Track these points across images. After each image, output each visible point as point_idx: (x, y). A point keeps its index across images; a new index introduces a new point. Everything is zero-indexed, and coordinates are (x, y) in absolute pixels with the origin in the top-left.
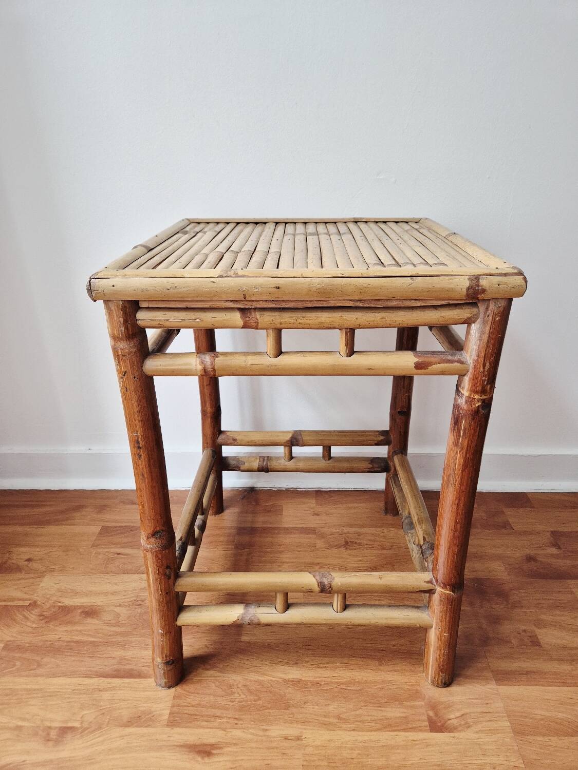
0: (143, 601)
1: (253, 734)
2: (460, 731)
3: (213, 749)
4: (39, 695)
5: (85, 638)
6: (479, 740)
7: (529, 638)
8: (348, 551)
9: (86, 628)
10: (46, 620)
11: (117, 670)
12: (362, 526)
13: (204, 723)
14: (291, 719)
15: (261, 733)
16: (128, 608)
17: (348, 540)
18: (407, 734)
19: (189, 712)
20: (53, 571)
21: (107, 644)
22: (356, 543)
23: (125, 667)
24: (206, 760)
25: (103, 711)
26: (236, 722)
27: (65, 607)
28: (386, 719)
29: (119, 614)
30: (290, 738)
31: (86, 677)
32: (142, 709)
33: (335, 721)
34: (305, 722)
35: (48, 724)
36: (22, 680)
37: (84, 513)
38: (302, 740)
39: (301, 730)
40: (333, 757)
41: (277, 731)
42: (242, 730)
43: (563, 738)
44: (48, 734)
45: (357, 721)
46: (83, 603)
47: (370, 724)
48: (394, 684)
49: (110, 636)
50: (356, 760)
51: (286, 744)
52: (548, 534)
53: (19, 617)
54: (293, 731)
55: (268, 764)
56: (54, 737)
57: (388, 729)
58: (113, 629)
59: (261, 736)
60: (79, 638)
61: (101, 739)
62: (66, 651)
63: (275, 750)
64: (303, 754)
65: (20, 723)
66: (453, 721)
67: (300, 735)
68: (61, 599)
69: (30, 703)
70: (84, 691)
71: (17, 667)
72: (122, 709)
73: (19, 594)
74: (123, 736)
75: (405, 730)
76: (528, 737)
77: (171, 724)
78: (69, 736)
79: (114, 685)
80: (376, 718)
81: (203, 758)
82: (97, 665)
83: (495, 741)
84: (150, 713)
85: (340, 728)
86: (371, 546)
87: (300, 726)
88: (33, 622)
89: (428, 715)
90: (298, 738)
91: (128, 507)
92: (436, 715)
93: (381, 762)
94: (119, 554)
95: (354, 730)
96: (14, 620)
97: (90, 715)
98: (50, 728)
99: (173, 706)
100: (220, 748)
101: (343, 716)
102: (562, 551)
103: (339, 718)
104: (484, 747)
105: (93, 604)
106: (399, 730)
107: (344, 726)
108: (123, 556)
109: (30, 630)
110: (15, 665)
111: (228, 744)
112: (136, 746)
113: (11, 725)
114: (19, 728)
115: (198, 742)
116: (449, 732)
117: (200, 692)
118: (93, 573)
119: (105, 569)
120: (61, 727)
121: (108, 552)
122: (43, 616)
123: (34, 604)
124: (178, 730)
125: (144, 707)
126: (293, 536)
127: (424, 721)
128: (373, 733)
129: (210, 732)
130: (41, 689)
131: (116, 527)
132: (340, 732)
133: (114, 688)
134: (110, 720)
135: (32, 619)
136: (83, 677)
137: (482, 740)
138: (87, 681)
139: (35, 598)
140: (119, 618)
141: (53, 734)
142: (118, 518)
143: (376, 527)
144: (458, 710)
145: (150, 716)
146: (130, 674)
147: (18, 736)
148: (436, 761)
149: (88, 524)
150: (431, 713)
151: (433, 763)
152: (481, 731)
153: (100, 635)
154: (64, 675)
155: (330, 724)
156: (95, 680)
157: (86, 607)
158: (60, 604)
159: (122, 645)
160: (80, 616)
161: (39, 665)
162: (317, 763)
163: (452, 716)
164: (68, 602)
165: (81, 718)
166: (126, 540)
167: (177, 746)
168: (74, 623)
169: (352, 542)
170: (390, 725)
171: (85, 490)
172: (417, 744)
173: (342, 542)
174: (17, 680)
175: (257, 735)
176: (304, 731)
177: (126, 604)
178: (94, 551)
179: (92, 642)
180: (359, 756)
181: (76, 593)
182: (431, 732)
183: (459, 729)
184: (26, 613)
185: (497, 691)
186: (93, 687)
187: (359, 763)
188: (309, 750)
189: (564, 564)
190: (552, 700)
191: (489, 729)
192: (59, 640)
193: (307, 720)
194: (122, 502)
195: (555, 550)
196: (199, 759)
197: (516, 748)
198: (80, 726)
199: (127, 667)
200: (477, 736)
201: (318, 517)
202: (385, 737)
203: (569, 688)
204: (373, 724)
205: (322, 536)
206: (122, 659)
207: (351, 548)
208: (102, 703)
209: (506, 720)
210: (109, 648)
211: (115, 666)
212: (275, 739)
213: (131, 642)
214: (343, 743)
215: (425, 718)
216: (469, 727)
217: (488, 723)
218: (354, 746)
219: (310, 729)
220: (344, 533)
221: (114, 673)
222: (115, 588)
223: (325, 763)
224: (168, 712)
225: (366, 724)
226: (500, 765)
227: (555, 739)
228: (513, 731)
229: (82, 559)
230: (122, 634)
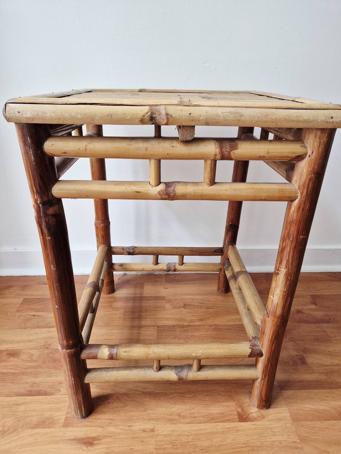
0: (49, 345)
1: (122, 429)
2: (258, 420)
3: (95, 441)
5: (9, 371)
6: (271, 426)
7: (299, 360)
8: (186, 310)
9: (9, 364)
11: (30, 391)
12: (194, 295)
14: (147, 418)
15: (127, 428)
16: (39, 350)
17: (186, 303)
18: (224, 424)
21: (23, 374)
22: (191, 305)
23: (35, 389)
24: (90, 448)
25: (19, 419)
26: (111, 421)
28: (211, 415)
29: (33, 354)
30: (146, 430)
31: (8, 396)
32: (46, 416)
33: (177, 417)
34: (157, 420)
37: (12, 290)
38: (155, 431)
39: (154, 425)
40: (176, 442)
41: (138, 426)
42: (115, 427)
43: (324, 422)
45: (192, 417)
46: (8, 348)
47: (200, 419)
49: (26, 368)
50: (191, 443)
51: (144, 435)
52: (309, 297)
54: (148, 426)
55: (132, 449)
57: (212, 421)
58: (29, 364)
60: (5, 371)
61: (16, 437)
63: (137, 439)
64: (156, 441)
66: (253, 414)
67: (153, 428)
70: (6, 405)
72: (33, 416)
74: (32, 435)
75: (222, 422)
76: (302, 422)
77: (66, 425)
79: (27, 401)
80: (203, 414)
81: (87, 447)
82: (15, 388)
83: (281, 426)
84: (52, 419)
85: (180, 423)
86: (201, 307)
87: (153, 422)
89: (237, 411)
90: (152, 430)
91: (42, 286)
92: (243, 410)
94: (34, 316)
95: (189, 423)
97: (9, 422)
99: (67, 413)
100: (99, 440)
101: (182, 414)
102: (317, 307)
103: (179, 415)
104: (274, 430)
105: (15, 349)
106: (219, 422)
107: (182, 421)
108: (37, 317)
111: (105, 437)
112: (41, 442)
115: (84, 436)
116: (251, 422)
118: (15, 328)
119: (24, 326)
121: (27, 315)
124: (70, 429)
125: (48, 414)
126: (150, 302)
127: (235, 415)
128: (202, 424)
129: (92, 429)
131: (33, 299)
132: (180, 425)
133: (27, 403)
134: (23, 424)
136: (5, 396)
138: (8, 399)
140: (32, 357)
143: (203, 295)
145: (52, 420)
146: (39, 393)
148: (243, 440)
149: (14, 298)
150: (239, 410)
151: (240, 443)
152: (272, 420)
153: (19, 369)
155: (174, 420)
156: (15, 398)
157: (10, 351)
159: (33, 374)
160: (6, 356)
162: (164, 446)
163: (253, 411)
165: (3, 424)
166: (39, 307)
167: (70, 440)
168: (4, 361)
169: (188, 305)
170: (213, 419)
172: (230, 431)
173: (182, 304)
175: (125, 430)
176: (156, 425)
177: (38, 348)
178: (18, 314)
179: (13, 373)
180: (193, 441)
181: (3, 342)
182: (239, 422)
186: (13, 403)
187: (192, 444)
188: (160, 438)
189: (319, 314)
190: (316, 398)
191: (277, 418)
193: (158, 418)
194: (38, 283)
195: (314, 306)
196: (85, 448)
197: (294, 430)
198: (2, 429)
199: (38, 388)
200: (268, 423)
201: (167, 290)
202: (210, 427)
203: (325, 390)
204: (202, 419)
205: (169, 301)
206: (34, 383)
207: (188, 308)
208: (18, 413)
209: (288, 412)
210: (25, 376)
211: (28, 388)
212: (137, 432)
213: (40, 372)
214: (182, 432)
215: (236, 413)
216: (264, 418)
217: (277, 414)
218: (189, 434)
219: (160, 424)
220: (184, 299)
221: (28, 393)
222: (31, 338)
223: (170, 446)
224: (64, 417)
225: (197, 419)
226: (284, 441)
227: (319, 423)
228: (292, 419)
229: (8, 319)
230: (34, 367)
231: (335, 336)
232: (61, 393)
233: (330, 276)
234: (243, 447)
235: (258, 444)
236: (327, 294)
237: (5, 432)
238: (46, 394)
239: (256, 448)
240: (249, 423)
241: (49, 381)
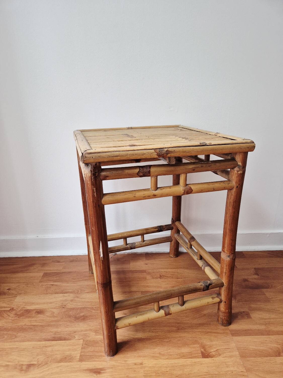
0: (65, 306)
1: (120, 363)
3: (101, 371)
4: (16, 350)
5: (38, 324)
6: (225, 361)
7: (246, 315)
8: (162, 280)
9: (38, 319)
10: (18, 316)
12: (168, 268)
13: (97, 359)
14: (137, 355)
15: (124, 362)
16: (58, 309)
17: (161, 275)
18: (192, 359)
19: (90, 355)
20: (21, 294)
21: (49, 326)
22: (165, 276)
23: (57, 336)
24: (98, 375)
25: (48, 356)
27: (28, 310)
28: (182, 353)
29: (54, 312)
30: (137, 364)
31: (39, 341)
32: (66, 354)
33: (158, 355)
34: (144, 356)
35: (22, 363)
36: (8, 344)
37: (35, 267)
38: (143, 364)
40: (158, 371)
41: (131, 361)
42: (115, 361)
43: (263, 358)
44: (22, 368)
45: (169, 355)
46: (36, 308)
47: (175, 356)
48: (185, 338)
49: (50, 322)
51: (135, 366)
52: (253, 270)
53: (5, 315)
54: (139, 361)
55: (128, 376)
56: (25, 369)
57: (183, 358)
58: (51, 319)
59: (124, 364)
60: (35, 324)
61: (47, 369)
62: (29, 330)
63: (131, 370)
64: (144, 371)
65: (8, 363)
66: (213, 353)
67: (142, 362)
68: (25, 307)
69: (13, 354)
70: (38, 347)
71: (5, 338)
72: (57, 354)
73: (4, 305)
74: (58, 367)
75: (190, 358)
76: (247, 358)
77: (81, 360)
78: (32, 368)
79: (53, 344)
80: (177, 353)
81: (97, 375)
82: (44, 335)
83: (232, 361)
84: (71, 356)
86: (172, 277)
87: (141, 358)
88: (12, 317)
89: (201, 351)
90: (141, 364)
91: (56, 263)
92: (205, 350)
93: (180, 372)
94: (52, 285)
95: (167, 359)
96: (3, 317)
97: (41, 358)
98: (22, 365)
99: (81, 352)
100: (105, 370)
101: (162, 353)
102: (259, 277)
103: (160, 354)
104: (227, 363)
105: (41, 308)
106: (188, 358)
107: (162, 357)
108: (55, 286)
109: (11, 321)
110: (4, 337)
112: (64, 371)
113: (4, 365)
114: (7, 366)
115: (94, 368)
116: (211, 358)
117: (94, 345)
118: (40, 294)
119: (46, 292)
120: (28, 364)
121: (47, 284)
122: (17, 314)
123: (12, 309)
124: (84, 363)
125: (68, 353)
128: (176, 360)
129: (99, 363)
130: (17, 348)
131: (50, 273)
132: (161, 360)
133: (53, 346)
134: (51, 360)
135: (12, 316)
136: (37, 341)
137: (226, 360)
138: (39, 343)
139: (12, 306)
140: (54, 314)
141: (24, 368)
142: (52, 269)
143: (174, 268)
144: (215, 348)
146: (60, 339)
147: (7, 369)
148: (205, 370)
149: (37, 272)
150: (202, 350)
151: (204, 372)
153: (45, 322)
154: (29, 341)
155: (157, 357)
156: (44, 342)
157: (37, 310)
158: (25, 309)
159: (55, 326)
160: (35, 314)
161: (16, 337)
162: (150, 374)
163: (212, 351)
164: (29, 308)
165: (38, 359)
166: (55, 279)
167: (84, 370)
168: (33, 317)
169: (163, 276)
170: (184, 356)
171: (35, 257)
172: (197, 364)
173: (159, 276)
174: (5, 344)
175: (122, 363)
176: (144, 360)
178: (41, 284)
179: (41, 326)
181: (33, 304)
182: (203, 358)
183: (216, 356)
184: (9, 313)
185: (232, 339)
186: (43, 346)
188: (146, 369)
189: (260, 282)
190: (258, 342)
191: (229, 355)
192: (25, 325)
194: (53, 261)
195: (257, 276)
196: (95, 375)
197: (242, 363)
198: (37, 363)
199: (59, 336)
200: (223, 359)
201: (147, 265)
202: (182, 361)
203: (265, 336)
204: (176, 356)
205: (149, 273)
206: (56, 332)
207: (163, 278)
208: (47, 353)
209: (237, 351)
210: (50, 327)
211: (53, 336)
212: (130, 365)
213: (60, 325)
214: (162, 365)
215: (200, 352)
216: (220, 355)
217: (229, 353)
218: (167, 366)
219: (147, 360)
220: (159, 272)
221: (53, 339)
222: (51, 301)
223: (154, 374)
224: (79, 355)
225: (173, 356)
226: (234, 371)
227: (260, 358)
228: (240, 356)
229: (35, 288)
230: (55, 321)
231: (272, 298)
232: (76, 339)
233: (268, 253)
234: (205, 375)
235: (217, 373)
236: (267, 267)
237: (40, 364)
238: (65, 339)
239: (215, 376)
240: (210, 359)
241: (67, 330)
